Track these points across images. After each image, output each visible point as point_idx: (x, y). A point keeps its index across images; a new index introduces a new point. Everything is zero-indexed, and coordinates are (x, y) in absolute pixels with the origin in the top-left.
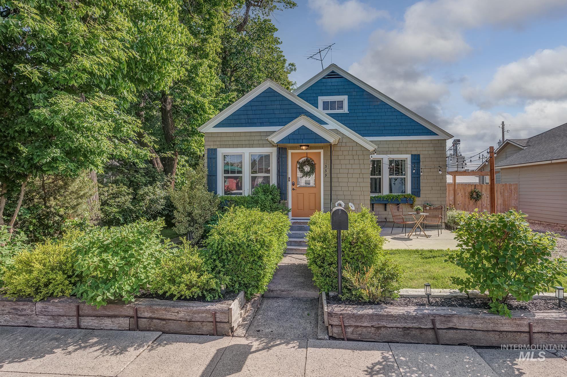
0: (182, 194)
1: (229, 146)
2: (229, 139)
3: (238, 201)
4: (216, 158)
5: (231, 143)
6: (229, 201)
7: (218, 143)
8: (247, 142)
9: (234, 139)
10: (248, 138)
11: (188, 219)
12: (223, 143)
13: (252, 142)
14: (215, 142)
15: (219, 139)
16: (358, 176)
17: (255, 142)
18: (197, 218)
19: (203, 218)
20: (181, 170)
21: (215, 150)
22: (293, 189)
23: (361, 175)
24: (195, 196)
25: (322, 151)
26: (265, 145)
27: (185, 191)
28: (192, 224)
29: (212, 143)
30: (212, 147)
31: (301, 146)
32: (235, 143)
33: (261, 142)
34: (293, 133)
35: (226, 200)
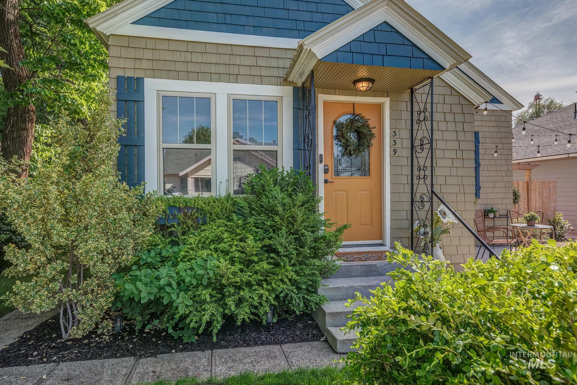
0: (35, 189)
1: (177, 75)
2: (177, 57)
3: (207, 208)
4: (140, 102)
5: (180, 67)
6: (179, 209)
7: (145, 65)
8: (222, 69)
9: (188, 57)
10: (226, 59)
11: (59, 268)
12: (161, 65)
13: (234, 70)
14: (138, 62)
15: (148, 54)
16: (453, 154)
17: (243, 71)
18: (92, 263)
19: (109, 260)
20: (43, 151)
21: (139, 81)
22: (326, 181)
23: (459, 153)
24: (86, 194)
25: (386, 101)
26: (266, 78)
27: (49, 177)
28: (73, 279)
29: (129, 64)
30: (129, 74)
31: (356, 82)
32: (191, 68)
33: (255, 71)
34: (361, 39)
35: (171, 207)
